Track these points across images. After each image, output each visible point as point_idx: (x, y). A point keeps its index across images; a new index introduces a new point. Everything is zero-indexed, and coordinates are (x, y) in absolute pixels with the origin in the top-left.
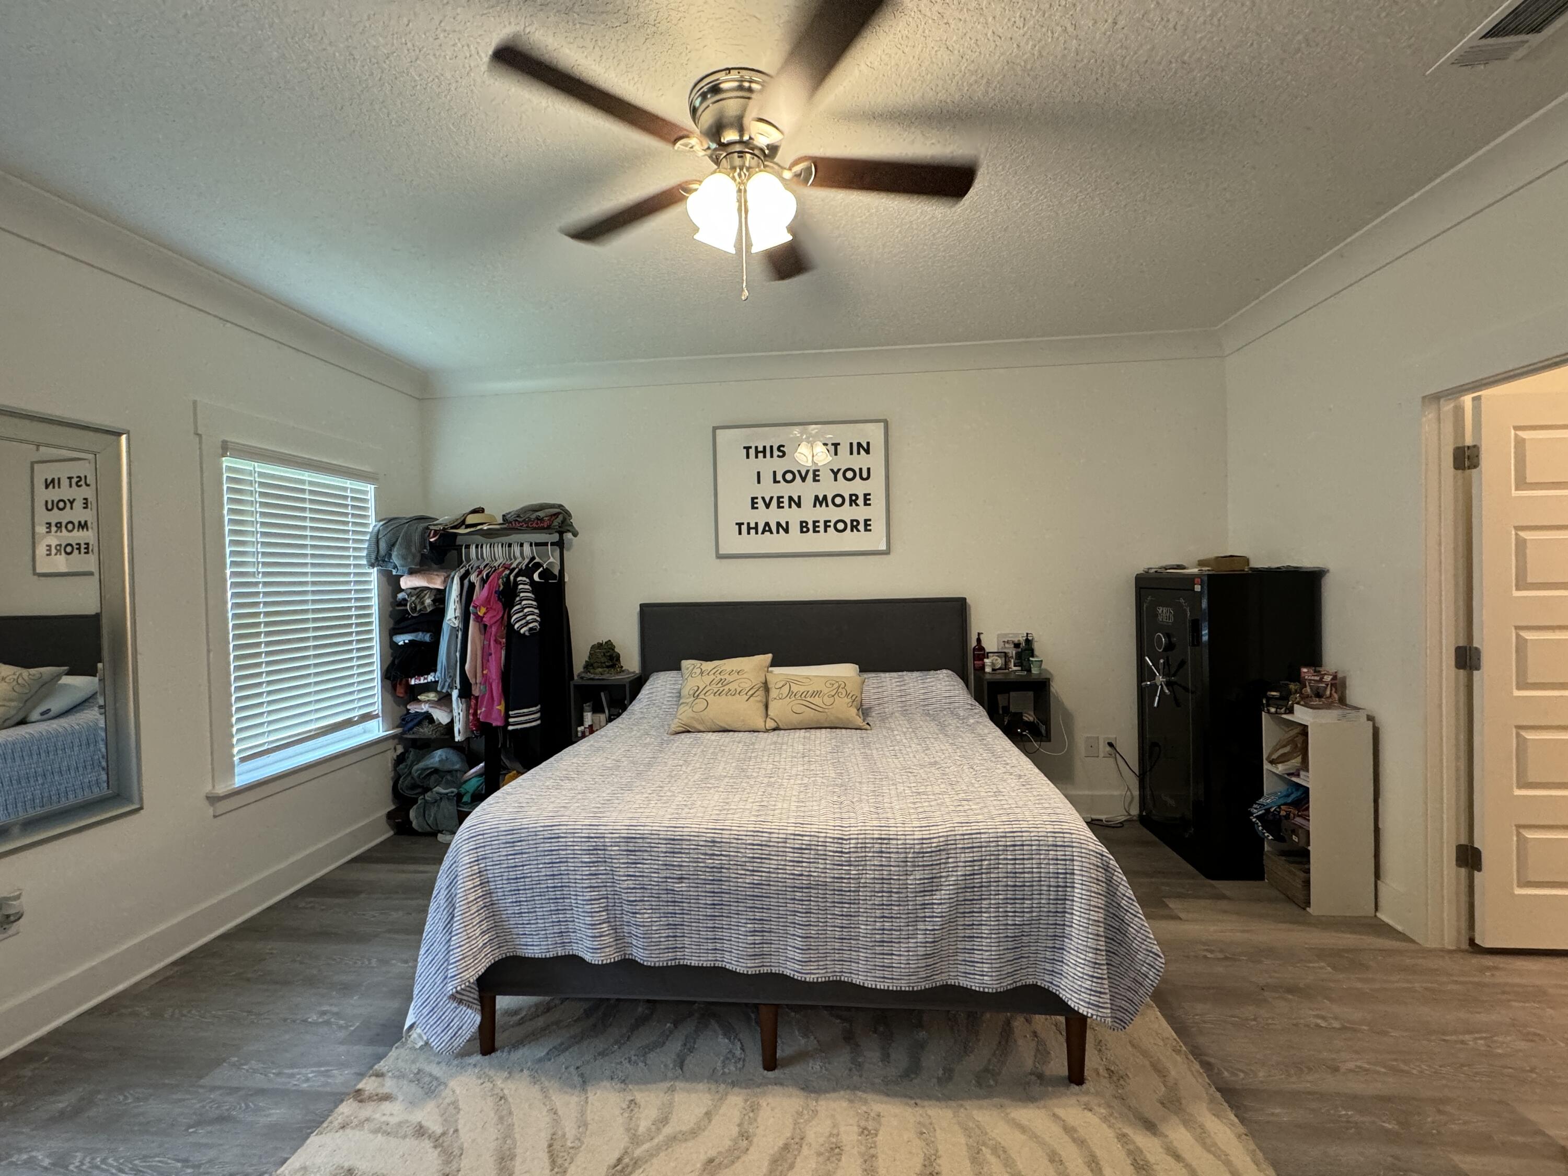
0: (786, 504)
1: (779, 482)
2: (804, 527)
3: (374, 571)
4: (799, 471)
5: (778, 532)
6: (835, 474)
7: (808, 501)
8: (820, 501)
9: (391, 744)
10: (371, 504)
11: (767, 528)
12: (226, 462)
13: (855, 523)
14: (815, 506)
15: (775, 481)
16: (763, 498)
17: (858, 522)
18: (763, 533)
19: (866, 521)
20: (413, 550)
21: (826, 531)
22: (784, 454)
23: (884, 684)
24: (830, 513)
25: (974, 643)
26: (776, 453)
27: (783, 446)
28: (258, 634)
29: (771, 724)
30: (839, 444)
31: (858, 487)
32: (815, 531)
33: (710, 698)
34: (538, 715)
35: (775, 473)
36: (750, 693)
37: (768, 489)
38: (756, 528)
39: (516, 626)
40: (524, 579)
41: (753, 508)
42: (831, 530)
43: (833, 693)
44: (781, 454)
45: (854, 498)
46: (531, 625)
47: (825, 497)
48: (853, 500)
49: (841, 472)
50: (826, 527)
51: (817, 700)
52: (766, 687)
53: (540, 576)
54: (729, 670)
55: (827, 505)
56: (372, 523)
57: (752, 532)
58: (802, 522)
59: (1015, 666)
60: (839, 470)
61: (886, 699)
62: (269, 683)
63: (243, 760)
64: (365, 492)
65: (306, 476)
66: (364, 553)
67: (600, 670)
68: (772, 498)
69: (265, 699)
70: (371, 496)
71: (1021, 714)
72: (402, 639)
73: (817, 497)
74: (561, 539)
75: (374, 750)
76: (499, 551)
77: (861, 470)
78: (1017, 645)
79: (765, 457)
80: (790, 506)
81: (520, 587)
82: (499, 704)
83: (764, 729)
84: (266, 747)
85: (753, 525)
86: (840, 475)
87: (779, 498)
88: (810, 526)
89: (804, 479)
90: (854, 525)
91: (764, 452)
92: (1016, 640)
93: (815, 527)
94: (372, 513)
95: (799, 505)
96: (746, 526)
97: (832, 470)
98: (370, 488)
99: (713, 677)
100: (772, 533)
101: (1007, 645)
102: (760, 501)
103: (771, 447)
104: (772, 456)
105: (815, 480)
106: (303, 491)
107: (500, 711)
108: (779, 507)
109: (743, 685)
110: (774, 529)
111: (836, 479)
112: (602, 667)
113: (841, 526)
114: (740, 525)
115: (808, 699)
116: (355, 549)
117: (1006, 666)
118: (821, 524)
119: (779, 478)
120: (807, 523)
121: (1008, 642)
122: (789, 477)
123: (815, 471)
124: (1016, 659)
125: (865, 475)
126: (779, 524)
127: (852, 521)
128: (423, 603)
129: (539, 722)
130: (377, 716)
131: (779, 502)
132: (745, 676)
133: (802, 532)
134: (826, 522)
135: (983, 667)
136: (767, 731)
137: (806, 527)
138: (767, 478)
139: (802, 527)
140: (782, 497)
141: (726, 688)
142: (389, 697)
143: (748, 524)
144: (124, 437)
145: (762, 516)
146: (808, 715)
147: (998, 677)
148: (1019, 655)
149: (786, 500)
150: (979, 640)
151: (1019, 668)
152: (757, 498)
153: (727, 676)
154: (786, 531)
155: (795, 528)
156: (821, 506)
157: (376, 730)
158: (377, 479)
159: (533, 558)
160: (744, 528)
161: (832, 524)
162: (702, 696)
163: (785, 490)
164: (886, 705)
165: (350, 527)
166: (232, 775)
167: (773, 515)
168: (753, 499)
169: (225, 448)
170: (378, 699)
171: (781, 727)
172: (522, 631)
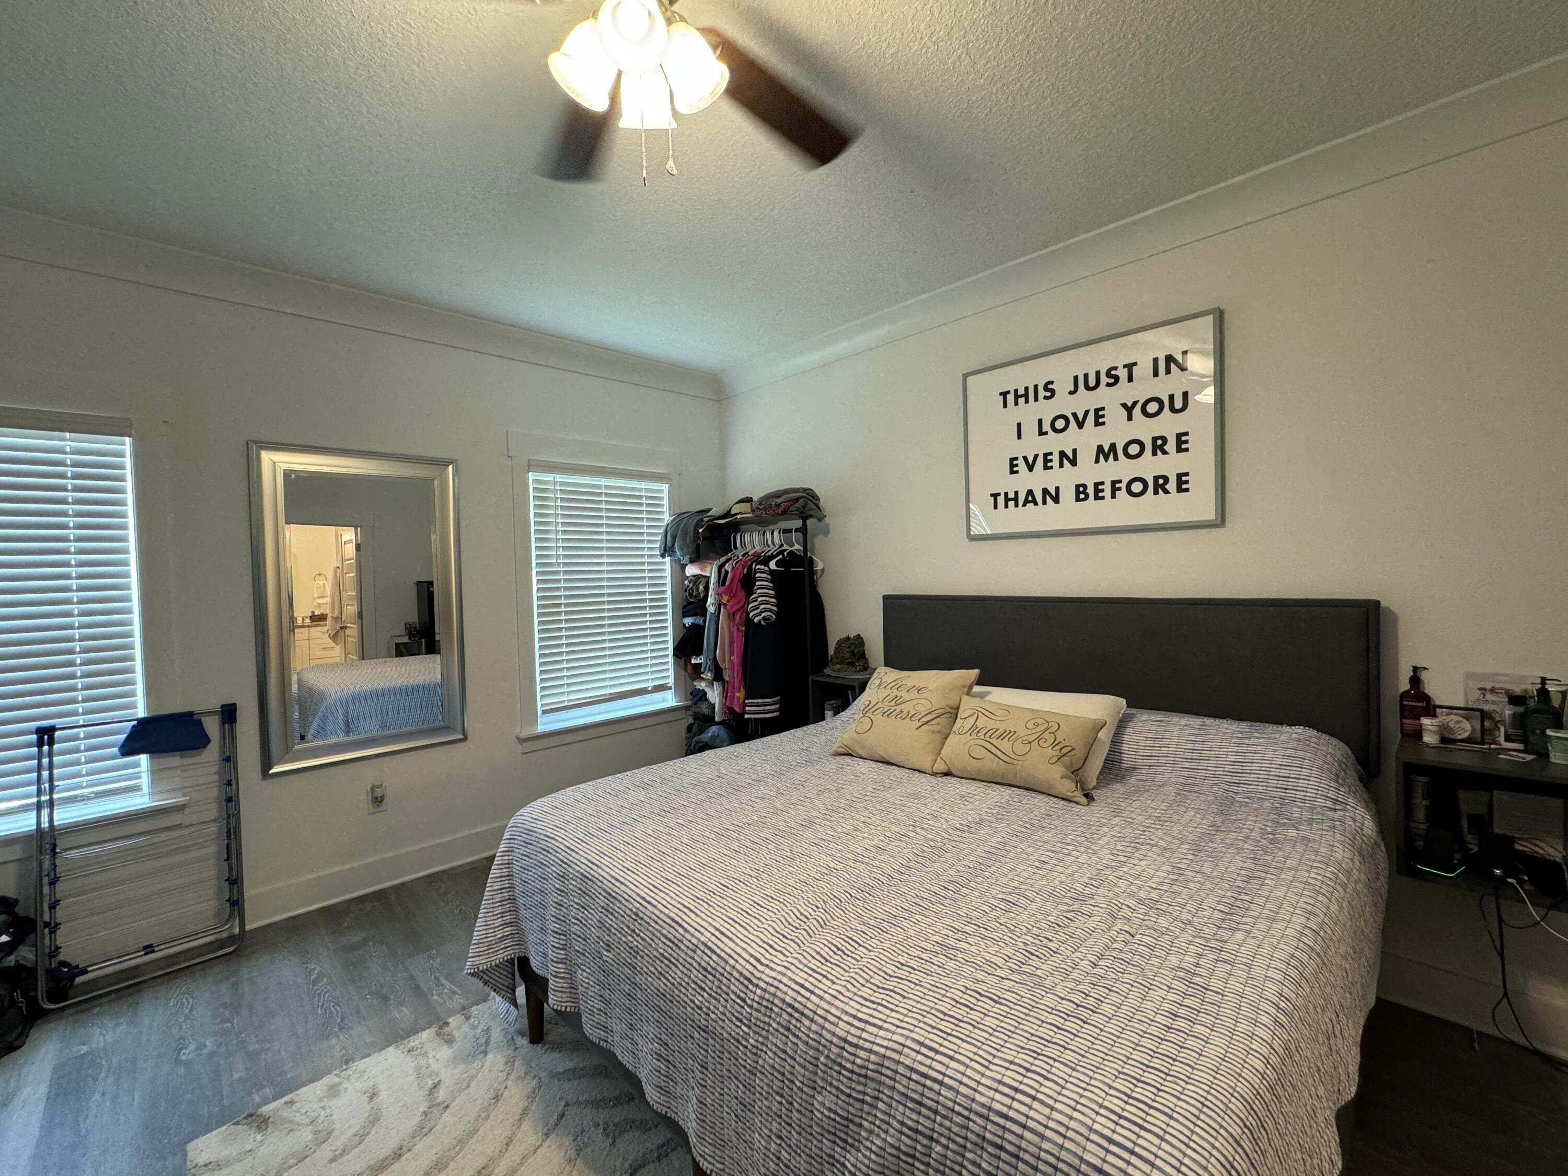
0: (1055, 463)
1: (1046, 433)
2: (1081, 493)
3: (668, 559)
4: (1075, 415)
5: (1044, 502)
6: (1129, 409)
7: (1086, 456)
8: (1104, 453)
9: (682, 714)
10: (666, 502)
11: (1030, 497)
12: (531, 476)
13: (1161, 481)
14: (1097, 461)
15: (1041, 433)
16: (1025, 458)
17: (1166, 479)
18: (1024, 505)
19: (1179, 476)
20: (688, 541)
21: (1113, 496)
22: (1053, 392)
23: (1167, 735)
24: (1123, 469)
25: (1405, 686)
26: (1042, 393)
27: (1052, 383)
28: (560, 613)
29: (940, 766)
30: (1135, 364)
31: (1168, 425)
32: (1097, 498)
33: (877, 718)
34: (777, 706)
35: (1040, 421)
36: (925, 719)
37: (1033, 445)
38: (1016, 499)
39: (751, 614)
40: (762, 567)
41: (1012, 472)
42: (1122, 494)
43: (1031, 738)
44: (1048, 394)
45: (1159, 442)
46: (763, 615)
47: (1113, 447)
48: (1159, 445)
49: (1139, 406)
50: (1114, 490)
51: (1005, 745)
52: (954, 713)
53: (777, 564)
54: (910, 685)
55: (1116, 458)
56: (667, 518)
57: (1012, 504)
58: (1078, 487)
59: (1508, 739)
60: (1135, 403)
61: (1162, 760)
62: (568, 653)
63: (544, 712)
64: (661, 491)
65: (603, 482)
66: (658, 545)
67: (838, 666)
68: (1036, 456)
69: (565, 665)
70: (665, 495)
71: (1512, 840)
72: (688, 621)
73: (1100, 449)
74: (805, 525)
75: (667, 717)
76: (756, 537)
77: (1171, 398)
78: (1515, 700)
79: (1027, 401)
80: (1061, 466)
81: (758, 575)
82: (739, 691)
83: (930, 771)
84: (566, 704)
85: (1011, 495)
86: (1137, 411)
87: (1046, 455)
88: (1091, 491)
89: (1081, 425)
90: (1160, 484)
91: (1026, 395)
92: (1518, 689)
93: (1097, 491)
94: (666, 509)
95: (1074, 462)
96: (1003, 496)
97: (1124, 405)
98: (665, 487)
99: (889, 692)
100: (1036, 504)
101: (1489, 697)
102: (1021, 462)
103: (1036, 387)
104: (1036, 399)
105: (1097, 424)
106: (600, 494)
107: (739, 698)
108: (1046, 467)
109: (918, 708)
110: (1039, 499)
111: (1130, 418)
112: (841, 663)
113: (1137, 487)
114: (995, 496)
115: (994, 741)
116: (649, 541)
117: (1485, 735)
118: (1107, 488)
119: (1046, 427)
120: (1085, 486)
121: (1493, 691)
122: (1060, 424)
123: (1097, 411)
124: (1514, 725)
125: (1178, 404)
126: (1045, 492)
127: (1156, 478)
128: (698, 590)
129: (776, 714)
130: (670, 688)
131: (1046, 461)
132: (925, 695)
133: (1078, 499)
134: (1114, 483)
135: (1418, 733)
136: (934, 774)
137: (1084, 492)
138: (1030, 429)
139: (1078, 493)
140: (1051, 454)
141: (899, 708)
142: (682, 672)
143: (1006, 494)
144: (450, 467)
145: (1025, 481)
146: (990, 764)
147: (1462, 759)
148: (1520, 721)
149: (1055, 458)
150: (1415, 680)
151: (1520, 746)
152: (1017, 459)
153: (904, 693)
154: (1056, 500)
155: (1067, 495)
156: (1106, 460)
157: (669, 700)
158: (670, 479)
159: (782, 545)
160: (1001, 499)
161: (1123, 485)
162: (869, 714)
163: (1054, 443)
164: (1160, 770)
165: (645, 523)
166: (536, 722)
167: (1038, 480)
168: (1012, 460)
169: (533, 466)
170: (671, 673)
171: (954, 773)
172: (756, 620)
